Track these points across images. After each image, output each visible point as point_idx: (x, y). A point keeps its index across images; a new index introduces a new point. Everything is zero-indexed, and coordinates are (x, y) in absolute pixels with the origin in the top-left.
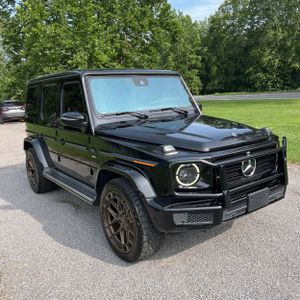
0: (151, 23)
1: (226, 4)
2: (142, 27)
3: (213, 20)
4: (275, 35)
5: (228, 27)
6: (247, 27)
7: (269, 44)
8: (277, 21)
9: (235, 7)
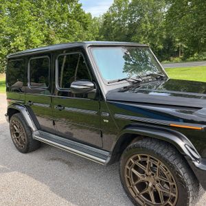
0: (69, 17)
1: (114, 6)
2: (63, 19)
3: (106, 17)
4: (146, 27)
5: (116, 21)
6: (128, 21)
7: (143, 33)
8: (147, 18)
9: (120, 8)
